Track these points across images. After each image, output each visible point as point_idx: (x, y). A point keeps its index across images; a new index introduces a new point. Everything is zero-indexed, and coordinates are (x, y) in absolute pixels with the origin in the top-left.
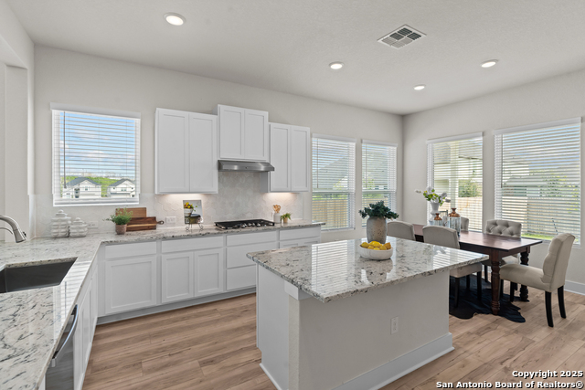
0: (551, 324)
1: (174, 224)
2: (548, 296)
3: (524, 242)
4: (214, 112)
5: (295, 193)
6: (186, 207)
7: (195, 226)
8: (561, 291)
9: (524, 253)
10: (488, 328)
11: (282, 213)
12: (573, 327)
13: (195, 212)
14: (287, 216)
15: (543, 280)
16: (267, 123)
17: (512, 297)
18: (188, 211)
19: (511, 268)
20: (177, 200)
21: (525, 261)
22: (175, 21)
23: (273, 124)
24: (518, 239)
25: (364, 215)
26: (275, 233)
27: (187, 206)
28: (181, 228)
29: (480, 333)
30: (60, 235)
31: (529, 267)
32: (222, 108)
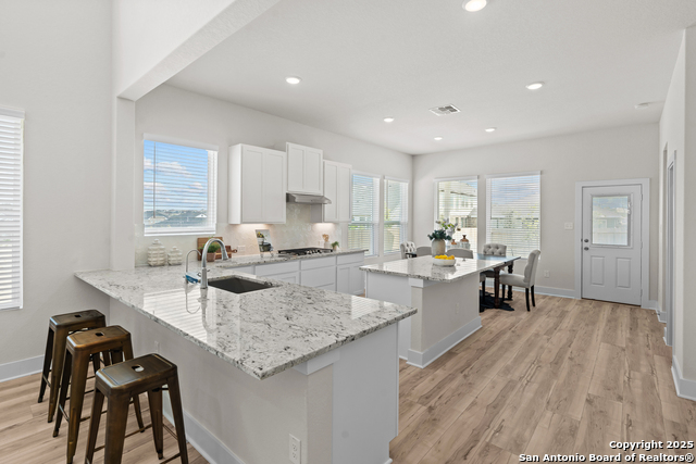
0: (529, 310)
1: (243, 253)
2: (527, 290)
3: (509, 258)
4: (283, 149)
5: (336, 223)
6: (258, 236)
7: (267, 254)
8: (532, 288)
9: (510, 266)
10: (496, 316)
11: (331, 241)
12: (540, 310)
13: (267, 241)
14: (335, 244)
15: (525, 281)
16: (322, 160)
17: (503, 299)
18: (261, 239)
19: (504, 276)
20: (250, 229)
21: (510, 271)
22: (293, 81)
23: (326, 162)
24: (505, 256)
25: (431, 238)
26: (334, 258)
27: (260, 235)
28: (257, 255)
29: (492, 318)
30: (159, 263)
31: (513, 274)
32: (291, 145)
